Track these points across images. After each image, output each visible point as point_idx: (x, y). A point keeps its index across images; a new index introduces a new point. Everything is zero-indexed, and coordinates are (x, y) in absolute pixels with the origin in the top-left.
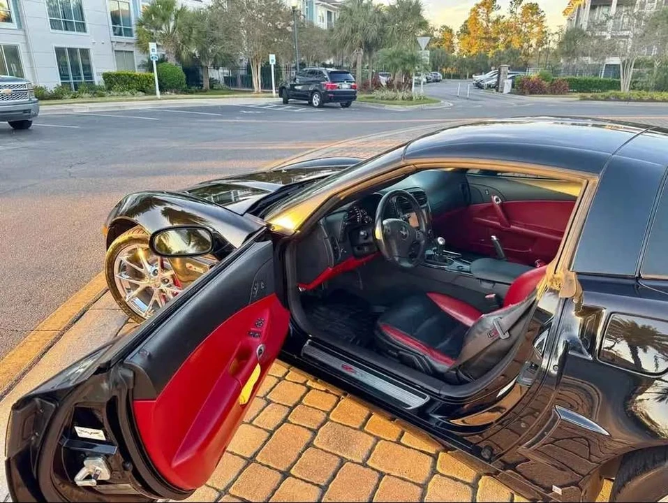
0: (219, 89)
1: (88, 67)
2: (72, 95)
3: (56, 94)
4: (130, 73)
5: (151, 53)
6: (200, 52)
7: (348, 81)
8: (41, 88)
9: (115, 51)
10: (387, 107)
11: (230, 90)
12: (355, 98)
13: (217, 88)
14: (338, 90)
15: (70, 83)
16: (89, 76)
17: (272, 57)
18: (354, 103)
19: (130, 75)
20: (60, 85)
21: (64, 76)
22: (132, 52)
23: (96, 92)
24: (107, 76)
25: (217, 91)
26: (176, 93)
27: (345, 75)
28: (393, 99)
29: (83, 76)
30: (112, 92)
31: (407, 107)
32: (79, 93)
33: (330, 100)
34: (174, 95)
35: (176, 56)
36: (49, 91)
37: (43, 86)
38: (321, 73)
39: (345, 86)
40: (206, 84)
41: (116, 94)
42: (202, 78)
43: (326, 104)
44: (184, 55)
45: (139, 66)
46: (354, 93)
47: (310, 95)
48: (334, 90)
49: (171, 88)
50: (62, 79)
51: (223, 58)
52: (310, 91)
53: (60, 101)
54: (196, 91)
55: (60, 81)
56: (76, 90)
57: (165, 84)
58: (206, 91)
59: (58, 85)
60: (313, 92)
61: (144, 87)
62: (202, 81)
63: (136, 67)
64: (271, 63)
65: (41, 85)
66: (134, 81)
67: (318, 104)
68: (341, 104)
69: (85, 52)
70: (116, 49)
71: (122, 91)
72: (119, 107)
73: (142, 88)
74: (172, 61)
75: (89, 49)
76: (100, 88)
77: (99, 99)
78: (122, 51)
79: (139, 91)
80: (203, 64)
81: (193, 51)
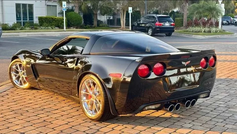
0: (102, 26)
1: (31, 14)
2: (20, 28)
3: (13, 27)
4: (52, 17)
5: (63, 6)
6: (93, 6)
7: (169, 21)
8: (6, 24)
9: (47, 5)
10: (194, 36)
11: (109, 27)
12: (173, 31)
13: (101, 26)
14: (163, 26)
15: (21, 22)
16: (31, 18)
17: (130, 9)
18: (173, 34)
19: (52, 18)
20: (16, 23)
21: (18, 18)
22: (56, 6)
23: (33, 27)
24: (40, 19)
25: (101, 27)
26: (77, 28)
27: (168, 18)
28: (199, 32)
29: (28, 19)
30: (41, 27)
31: (206, 36)
32: (25, 27)
33: (158, 32)
34: (75, 29)
35: (79, 8)
36: (9, 26)
37: (7, 23)
38: (154, 17)
39: (167, 24)
40: (95, 23)
41: (44, 28)
42: (93, 20)
43: (155, 34)
44: (83, 7)
45: (59, 13)
46: (173, 28)
47: (147, 29)
48: (161, 26)
49: (74, 25)
50: (17, 20)
51: (105, 9)
52: (147, 27)
53: (14, 31)
54: (89, 27)
55: (16, 21)
56: (23, 26)
57: (71, 23)
58: (94, 27)
59: (14, 23)
60: (149, 28)
61: (59, 24)
62: (93, 22)
63: (57, 14)
64: (129, 12)
65: (6, 23)
66: (54, 21)
67: (151, 34)
68: (166, 34)
69: (31, 6)
70: (47, 4)
71: (47, 26)
72: (43, 34)
73: (58, 25)
74: (77, 11)
75: (33, 4)
76: (36, 25)
77: (34, 30)
78: (51, 5)
79: (56, 27)
80: (94, 12)
81: (89, 5)
